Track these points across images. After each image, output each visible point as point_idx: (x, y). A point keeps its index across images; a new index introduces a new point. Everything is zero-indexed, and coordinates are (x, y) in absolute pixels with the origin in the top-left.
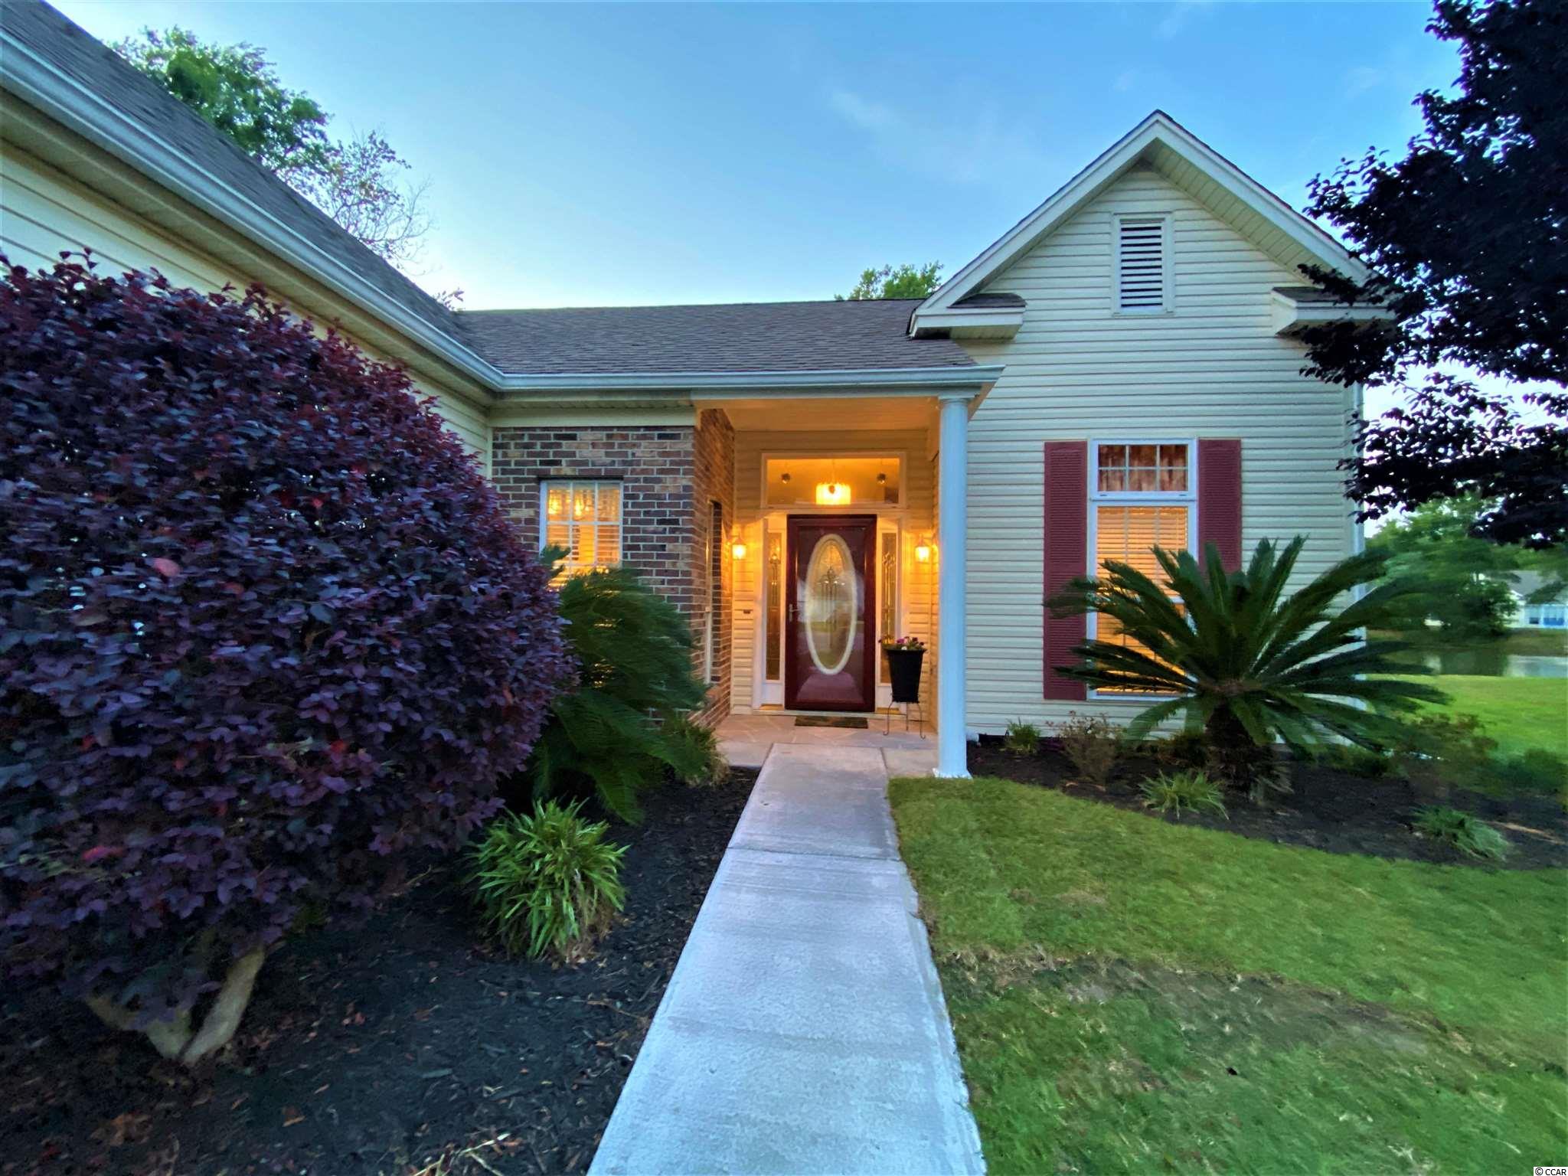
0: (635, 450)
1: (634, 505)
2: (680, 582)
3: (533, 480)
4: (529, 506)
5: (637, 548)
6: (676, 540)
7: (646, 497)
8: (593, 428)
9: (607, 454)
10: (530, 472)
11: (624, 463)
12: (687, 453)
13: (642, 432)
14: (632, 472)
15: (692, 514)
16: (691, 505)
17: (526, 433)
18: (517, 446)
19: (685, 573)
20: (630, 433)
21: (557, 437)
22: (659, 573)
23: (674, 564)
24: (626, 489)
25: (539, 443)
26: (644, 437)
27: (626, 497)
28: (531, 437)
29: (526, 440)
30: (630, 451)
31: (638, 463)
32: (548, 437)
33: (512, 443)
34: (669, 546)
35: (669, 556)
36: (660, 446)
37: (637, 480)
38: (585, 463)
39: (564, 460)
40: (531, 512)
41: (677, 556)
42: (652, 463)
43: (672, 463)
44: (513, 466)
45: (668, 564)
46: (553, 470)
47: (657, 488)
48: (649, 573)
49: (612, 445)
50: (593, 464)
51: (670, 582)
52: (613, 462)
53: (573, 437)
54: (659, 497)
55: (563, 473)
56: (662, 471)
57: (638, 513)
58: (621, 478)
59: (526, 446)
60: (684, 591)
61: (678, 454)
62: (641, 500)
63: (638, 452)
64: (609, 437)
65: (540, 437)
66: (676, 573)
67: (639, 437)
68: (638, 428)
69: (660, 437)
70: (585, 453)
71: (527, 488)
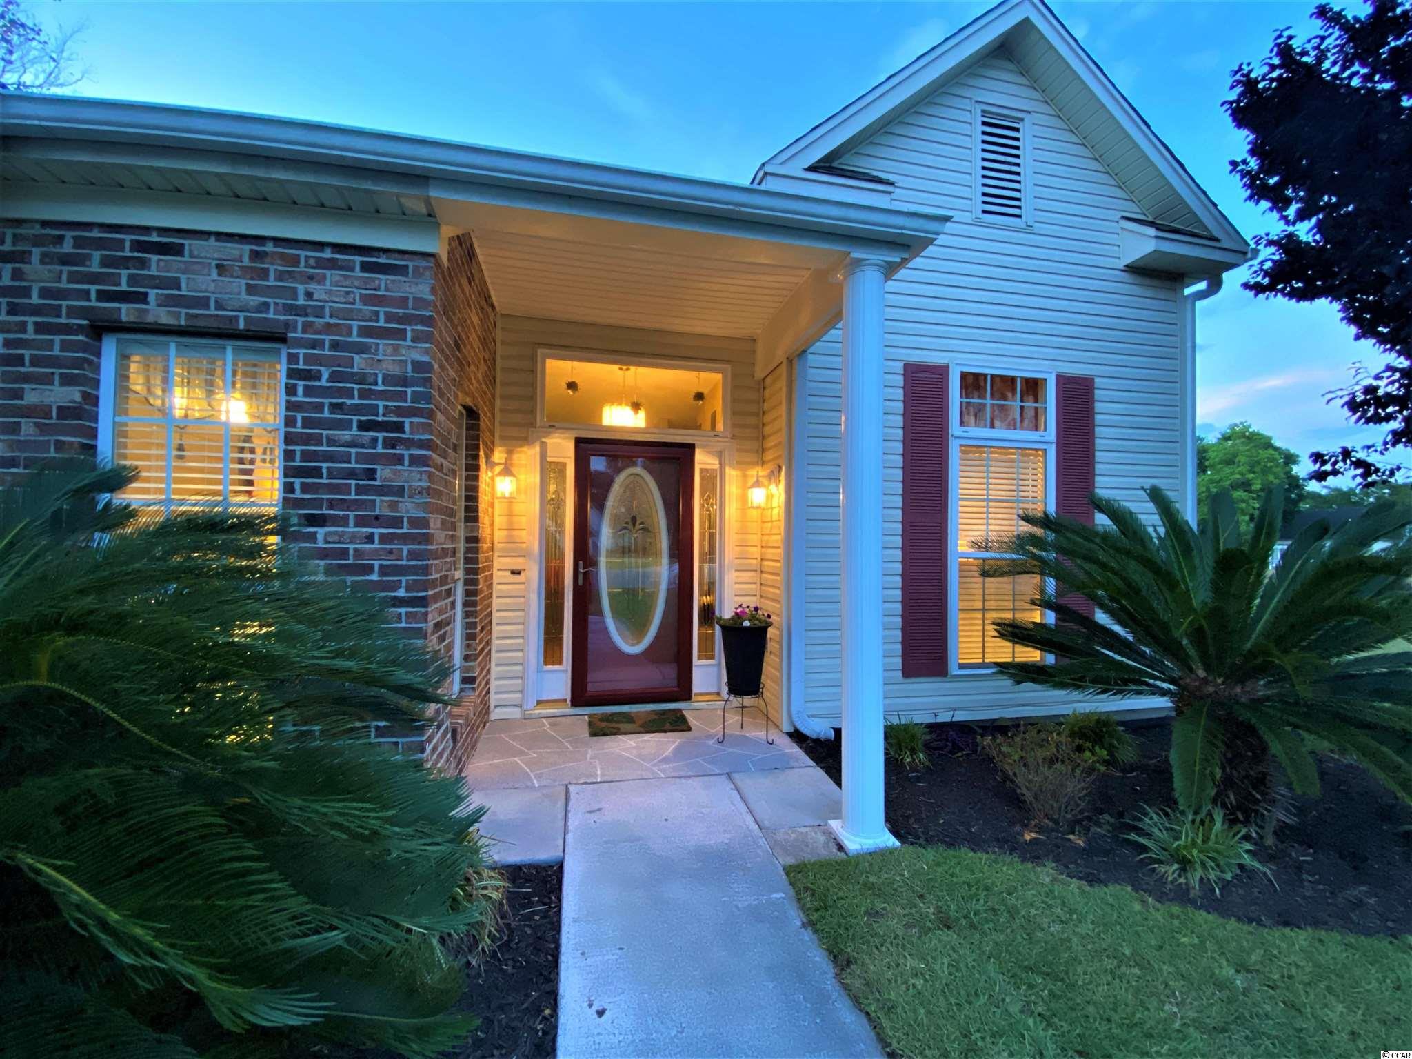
0: (312, 287)
1: (308, 391)
2: (405, 538)
3: (79, 329)
4: (67, 381)
5: (317, 473)
6: (399, 460)
7: (333, 377)
8: (221, 236)
9: (251, 290)
10: (72, 311)
11: (290, 309)
12: (420, 302)
13: (327, 254)
14: (307, 327)
15: (430, 414)
16: (428, 398)
17: (69, 235)
18: (45, 258)
19: (414, 522)
20: (303, 254)
21: (139, 246)
22: (360, 522)
23: (393, 506)
24: (292, 358)
25: (97, 255)
26: (332, 264)
27: (292, 374)
28: (78, 243)
29: (67, 247)
30: (301, 289)
31: (319, 312)
32: (120, 244)
33: (37, 252)
34: (384, 473)
35: (382, 491)
36: (365, 284)
37: (314, 344)
38: (203, 302)
39: (153, 294)
40: (74, 394)
41: (400, 491)
42: (348, 315)
43: (390, 318)
44: (35, 299)
45: (381, 506)
46: (126, 312)
47: (359, 362)
48: (344, 521)
49: (264, 274)
50: (219, 306)
51: (384, 539)
52: (265, 307)
53: (177, 250)
54: (361, 379)
55: (150, 319)
56: (366, 331)
57: (319, 407)
58: (283, 340)
59: (66, 260)
60: (413, 555)
61: (403, 302)
62: (324, 382)
63: (319, 292)
64: (255, 255)
65: (100, 244)
66: (397, 522)
67: (321, 263)
68: (320, 245)
69: (366, 267)
70: (204, 283)
71: (65, 346)
